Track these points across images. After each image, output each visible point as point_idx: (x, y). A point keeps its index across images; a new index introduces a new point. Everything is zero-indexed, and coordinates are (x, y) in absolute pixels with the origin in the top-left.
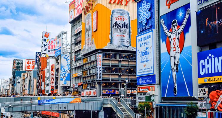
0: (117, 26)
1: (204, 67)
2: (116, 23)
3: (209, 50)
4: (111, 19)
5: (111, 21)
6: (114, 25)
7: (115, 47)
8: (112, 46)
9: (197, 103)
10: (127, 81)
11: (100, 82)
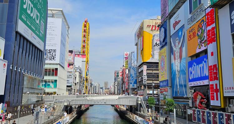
0: (157, 45)
1: (191, 73)
2: (156, 43)
3: (196, 58)
4: (153, 41)
5: (153, 42)
6: (155, 45)
7: (156, 60)
8: (153, 60)
9: (189, 102)
10: (153, 84)
11: (145, 85)
